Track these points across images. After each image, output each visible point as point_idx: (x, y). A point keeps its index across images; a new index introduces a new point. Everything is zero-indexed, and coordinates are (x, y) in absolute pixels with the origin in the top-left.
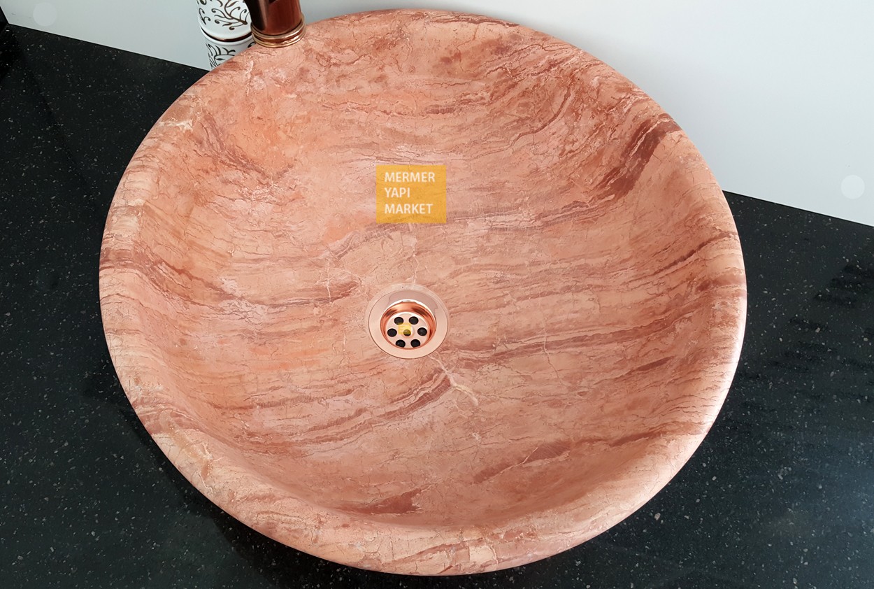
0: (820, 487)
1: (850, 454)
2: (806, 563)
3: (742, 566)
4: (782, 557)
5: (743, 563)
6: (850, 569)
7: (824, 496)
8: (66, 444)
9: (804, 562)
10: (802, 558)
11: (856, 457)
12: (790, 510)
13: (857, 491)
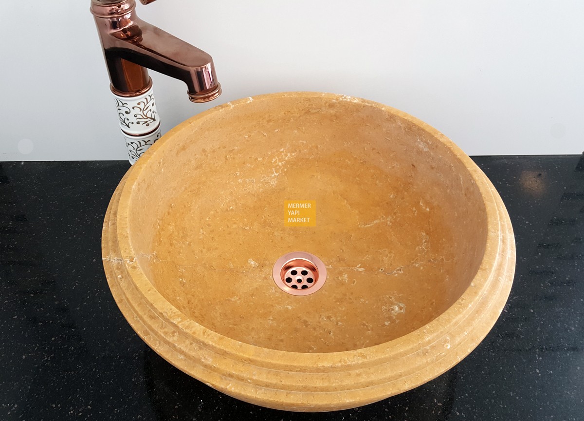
0: (532, 311)
1: (542, 288)
2: (541, 358)
3: (501, 370)
4: (524, 358)
5: (501, 368)
6: (568, 354)
7: (536, 316)
8: (16, 406)
9: (539, 358)
10: (537, 355)
11: (546, 288)
12: (519, 329)
13: (554, 308)
